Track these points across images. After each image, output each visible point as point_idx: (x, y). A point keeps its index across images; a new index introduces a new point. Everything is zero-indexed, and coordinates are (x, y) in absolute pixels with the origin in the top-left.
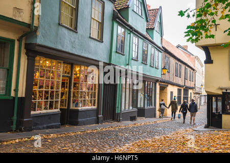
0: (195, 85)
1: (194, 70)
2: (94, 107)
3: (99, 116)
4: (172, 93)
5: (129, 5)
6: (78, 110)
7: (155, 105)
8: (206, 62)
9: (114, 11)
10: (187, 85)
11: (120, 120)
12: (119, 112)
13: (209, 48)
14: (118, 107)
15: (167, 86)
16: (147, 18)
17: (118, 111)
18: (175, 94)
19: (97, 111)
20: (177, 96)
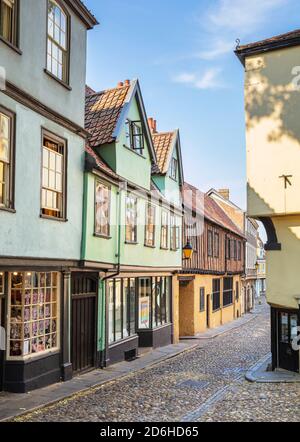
0: (244, 266)
1: (242, 238)
2: (53, 349)
3: (66, 365)
4: (202, 290)
5: (115, 138)
6: (23, 362)
7: (171, 321)
8: (267, 247)
9: (86, 153)
10: (229, 269)
11: (105, 363)
12: (103, 348)
13: (273, 220)
14: (101, 340)
15: (194, 277)
16: (151, 158)
17: (101, 347)
18: (209, 291)
19: (60, 356)
20: (211, 293)
